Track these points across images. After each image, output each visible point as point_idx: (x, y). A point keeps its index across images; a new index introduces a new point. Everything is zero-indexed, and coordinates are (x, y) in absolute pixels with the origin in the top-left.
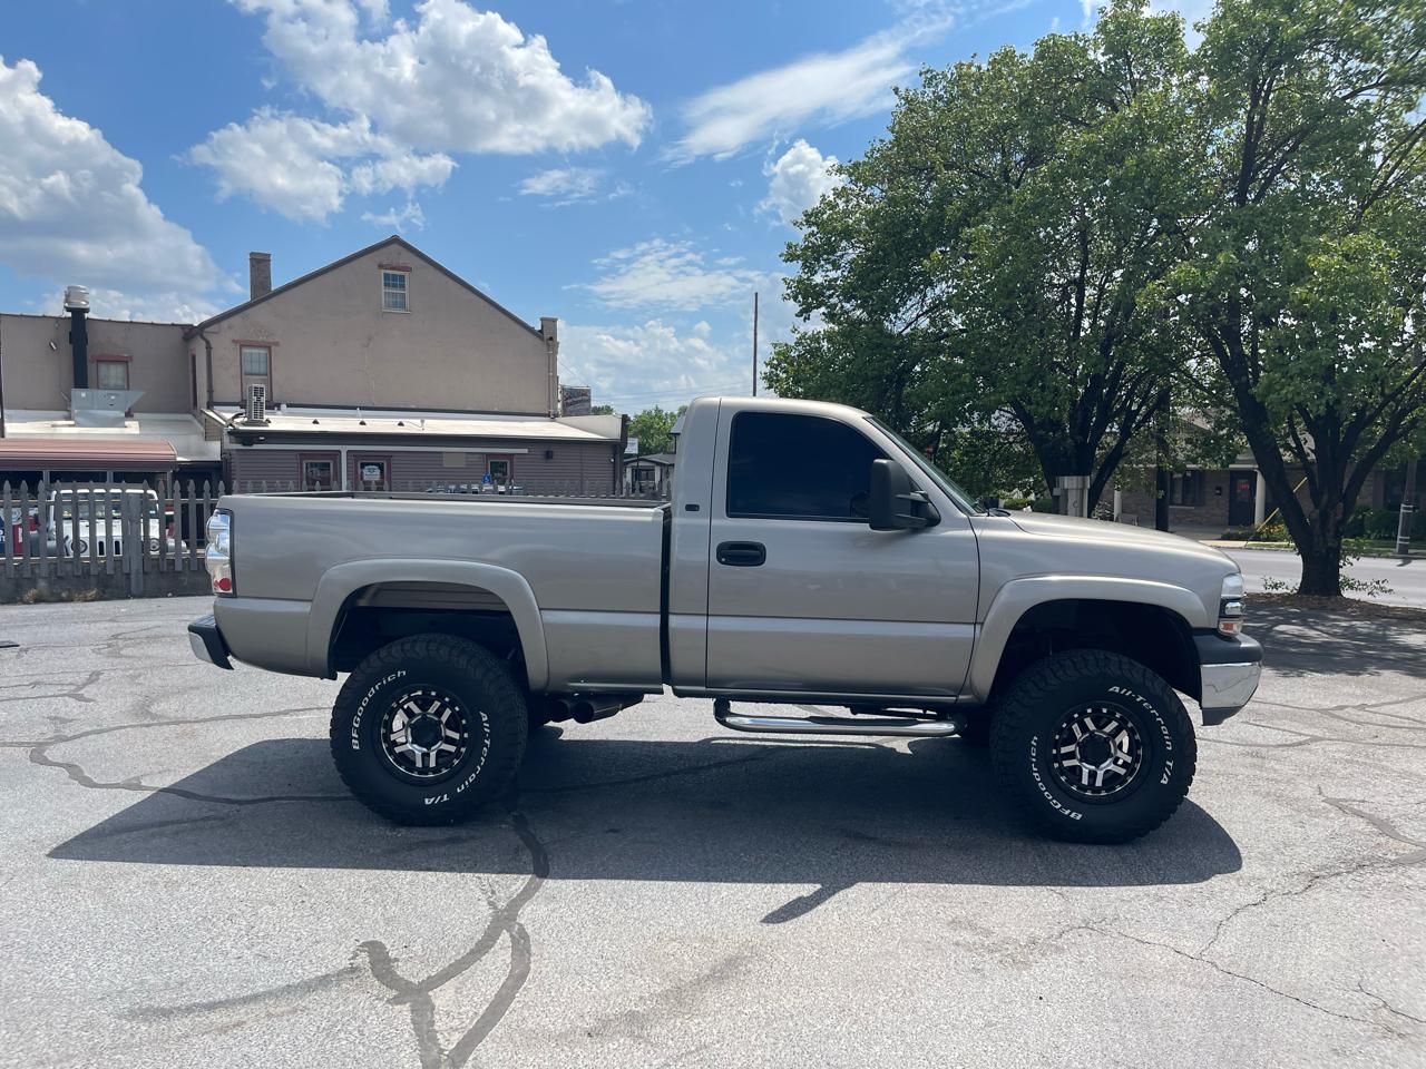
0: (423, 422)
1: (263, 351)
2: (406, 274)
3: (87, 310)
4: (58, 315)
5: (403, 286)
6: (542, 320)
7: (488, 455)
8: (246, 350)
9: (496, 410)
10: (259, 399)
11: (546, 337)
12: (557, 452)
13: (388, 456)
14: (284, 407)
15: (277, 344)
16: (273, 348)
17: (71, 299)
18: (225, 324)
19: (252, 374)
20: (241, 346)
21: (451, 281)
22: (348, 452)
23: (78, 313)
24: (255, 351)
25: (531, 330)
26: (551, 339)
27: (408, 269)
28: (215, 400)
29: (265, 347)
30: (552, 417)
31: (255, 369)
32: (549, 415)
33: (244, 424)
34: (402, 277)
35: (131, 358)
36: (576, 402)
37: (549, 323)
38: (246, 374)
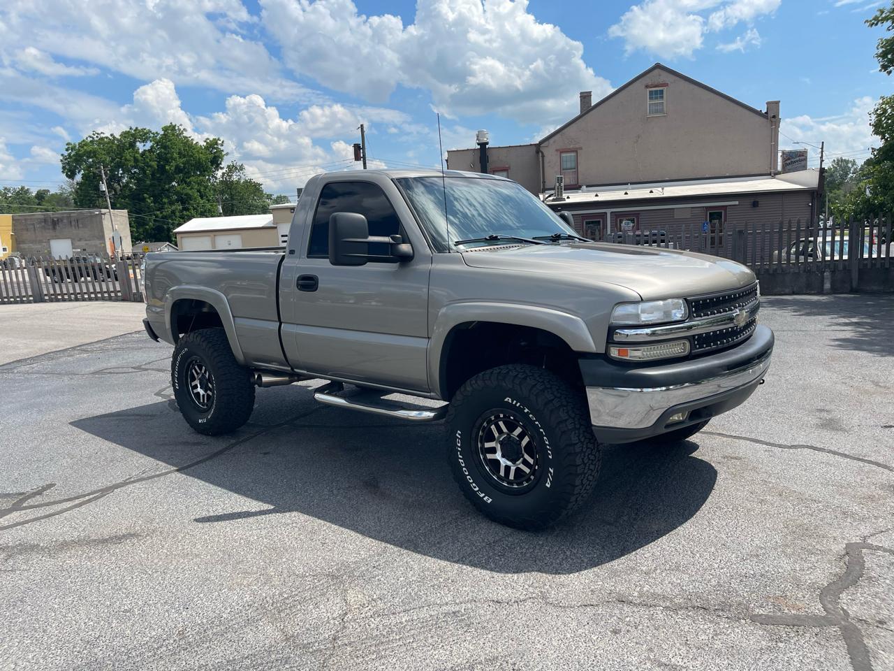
0: (663, 189)
1: (573, 154)
2: (665, 89)
3: (487, 143)
4: (473, 148)
5: (662, 97)
6: (768, 103)
7: (707, 208)
8: (564, 155)
9: (728, 175)
10: (560, 185)
11: (771, 117)
12: (761, 201)
13: (637, 214)
14: (584, 187)
15: (581, 148)
16: (579, 151)
17: (479, 138)
18: (551, 141)
19: (567, 169)
20: (561, 152)
21: (696, 87)
22: (612, 213)
23: (483, 145)
24: (568, 155)
25: (759, 113)
26: (774, 117)
27: (665, 85)
28: (546, 187)
29: (573, 151)
30: (773, 174)
31: (569, 166)
32: (770, 174)
33: (553, 200)
34: (662, 92)
35: (509, 168)
36: (796, 160)
37: (773, 106)
38: (563, 169)
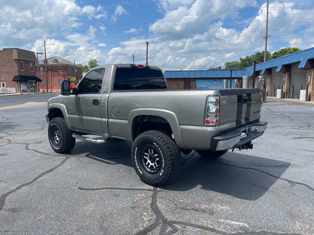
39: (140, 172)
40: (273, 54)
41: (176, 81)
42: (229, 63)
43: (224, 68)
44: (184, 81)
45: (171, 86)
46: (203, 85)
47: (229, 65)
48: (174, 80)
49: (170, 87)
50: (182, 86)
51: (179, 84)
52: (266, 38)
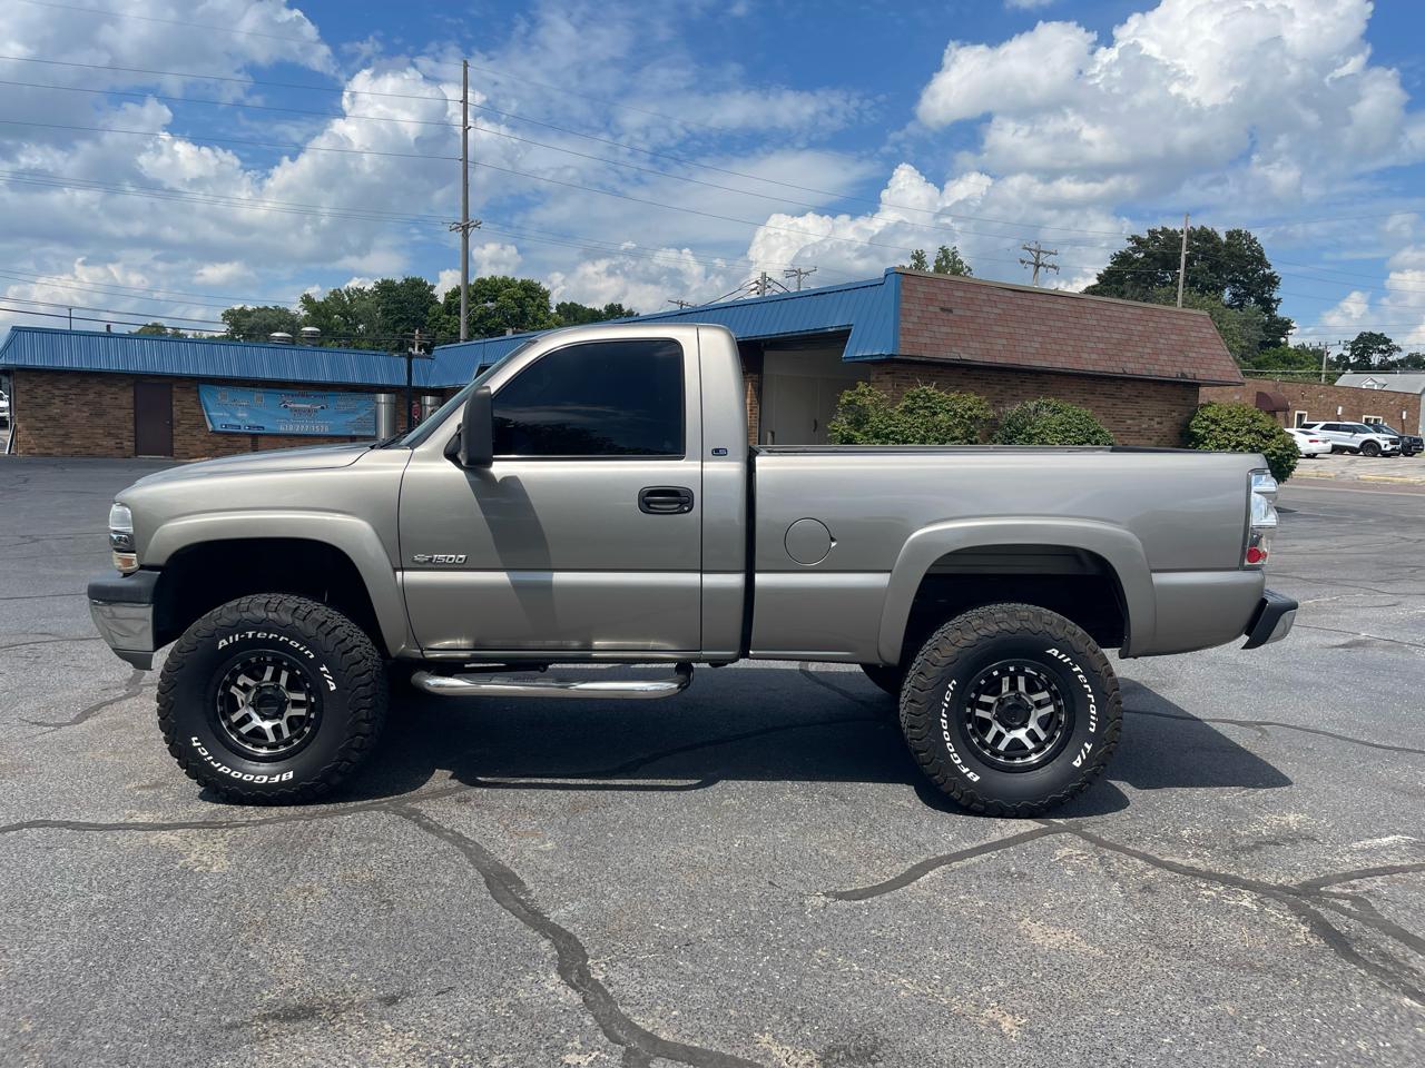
39: (970, 775)
40: (446, 294)
41: (82, 385)
42: (243, 312)
43: (217, 335)
44: (131, 389)
45: (55, 411)
46: (240, 415)
47: (248, 323)
48: (74, 381)
49: (51, 418)
50: (120, 414)
51: (107, 400)
52: (465, 228)
